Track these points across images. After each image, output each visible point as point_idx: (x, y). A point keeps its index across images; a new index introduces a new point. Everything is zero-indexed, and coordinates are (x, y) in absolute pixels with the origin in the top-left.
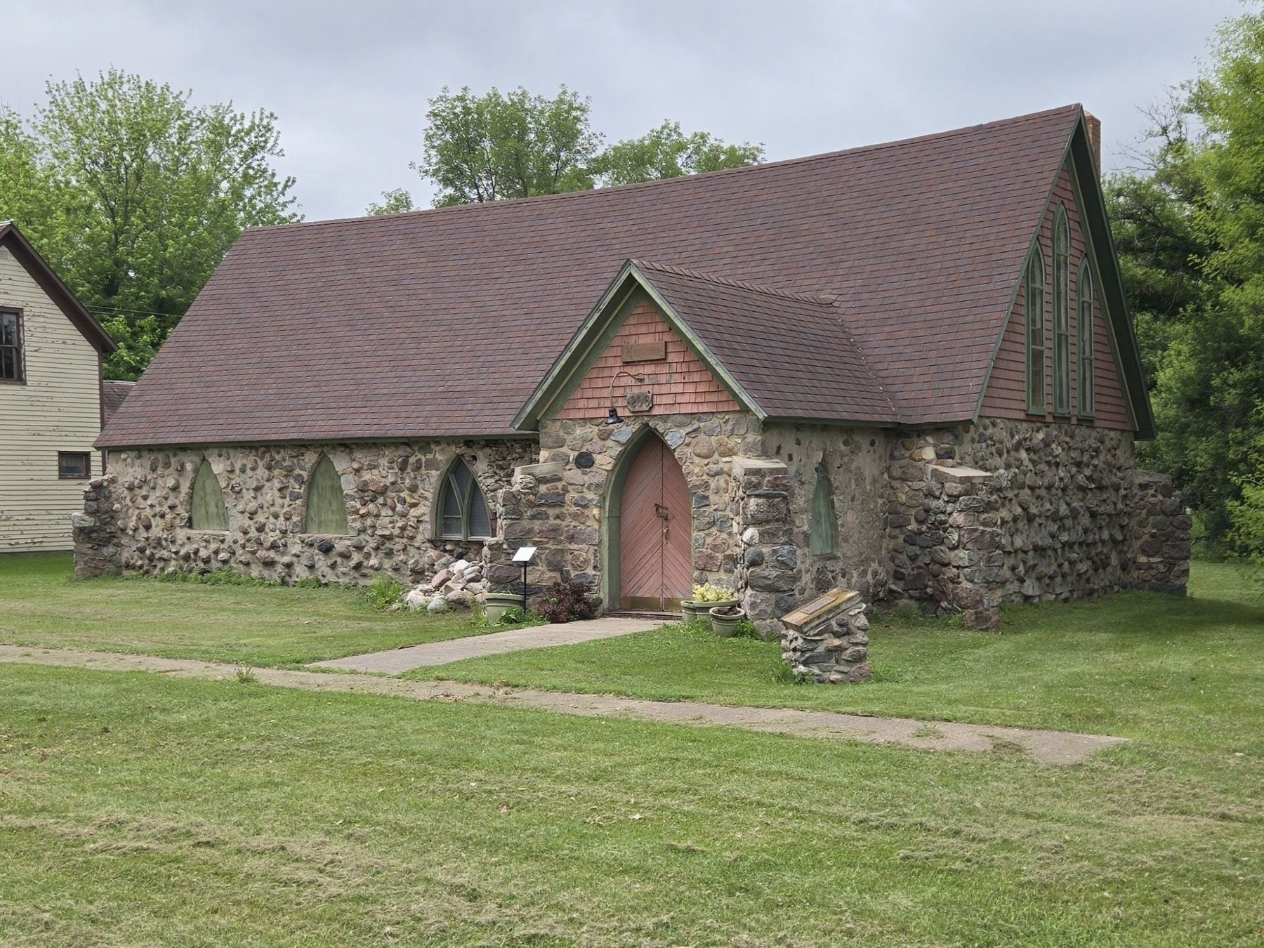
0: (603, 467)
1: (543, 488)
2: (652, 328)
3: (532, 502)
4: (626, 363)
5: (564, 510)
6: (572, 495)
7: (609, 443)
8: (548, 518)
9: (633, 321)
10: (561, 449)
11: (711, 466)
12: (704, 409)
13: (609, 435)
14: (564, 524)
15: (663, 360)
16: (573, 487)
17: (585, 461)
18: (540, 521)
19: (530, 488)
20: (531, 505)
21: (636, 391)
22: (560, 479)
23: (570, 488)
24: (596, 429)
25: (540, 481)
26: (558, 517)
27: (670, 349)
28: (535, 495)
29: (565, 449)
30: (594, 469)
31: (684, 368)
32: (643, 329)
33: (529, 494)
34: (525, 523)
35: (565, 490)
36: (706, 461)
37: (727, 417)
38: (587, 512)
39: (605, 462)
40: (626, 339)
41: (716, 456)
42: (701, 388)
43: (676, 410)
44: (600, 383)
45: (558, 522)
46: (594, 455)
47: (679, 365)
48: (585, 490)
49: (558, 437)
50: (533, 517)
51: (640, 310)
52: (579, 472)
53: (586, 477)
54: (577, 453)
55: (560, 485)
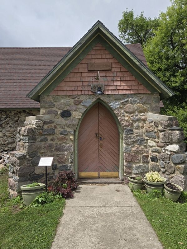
0: (76, 117)
1: (46, 127)
2: (104, 56)
3: (41, 133)
4: (90, 71)
5: (54, 137)
6: (58, 130)
7: (80, 106)
8: (47, 141)
9: (93, 52)
10: (52, 109)
11: (134, 117)
12: (132, 92)
13: (80, 103)
14: (54, 143)
15: (110, 71)
16: (60, 126)
17: (66, 114)
18: (44, 143)
19: (40, 127)
20: (41, 134)
21: (95, 83)
22: (53, 122)
23: (57, 126)
24: (73, 100)
25: (45, 123)
26: (52, 140)
27: (113, 66)
28: (42, 130)
29: (54, 109)
30: (71, 117)
31: (121, 74)
32: (99, 57)
33: (40, 129)
34: (38, 144)
35: (55, 127)
36: (132, 115)
37: (142, 96)
38: (67, 137)
39: (77, 115)
40: (90, 61)
41: (137, 113)
42: (130, 83)
43: (117, 92)
44: (75, 79)
45: (52, 142)
46: (71, 112)
47: (118, 73)
48: (66, 127)
49: (51, 103)
50: (41, 141)
51: (97, 48)
52: (63, 119)
53: (67, 122)
54: (61, 111)
55: (53, 125)
